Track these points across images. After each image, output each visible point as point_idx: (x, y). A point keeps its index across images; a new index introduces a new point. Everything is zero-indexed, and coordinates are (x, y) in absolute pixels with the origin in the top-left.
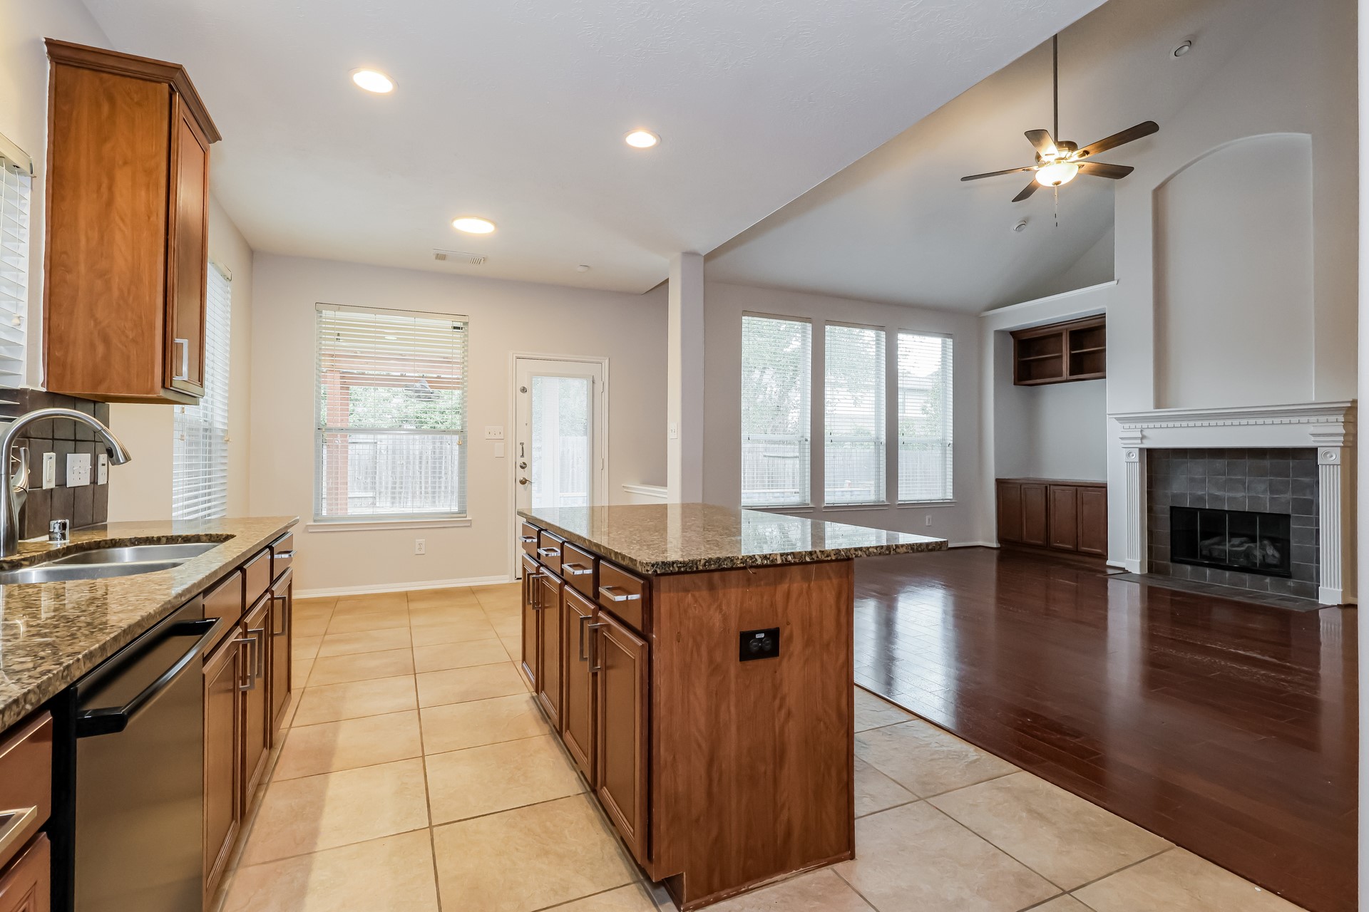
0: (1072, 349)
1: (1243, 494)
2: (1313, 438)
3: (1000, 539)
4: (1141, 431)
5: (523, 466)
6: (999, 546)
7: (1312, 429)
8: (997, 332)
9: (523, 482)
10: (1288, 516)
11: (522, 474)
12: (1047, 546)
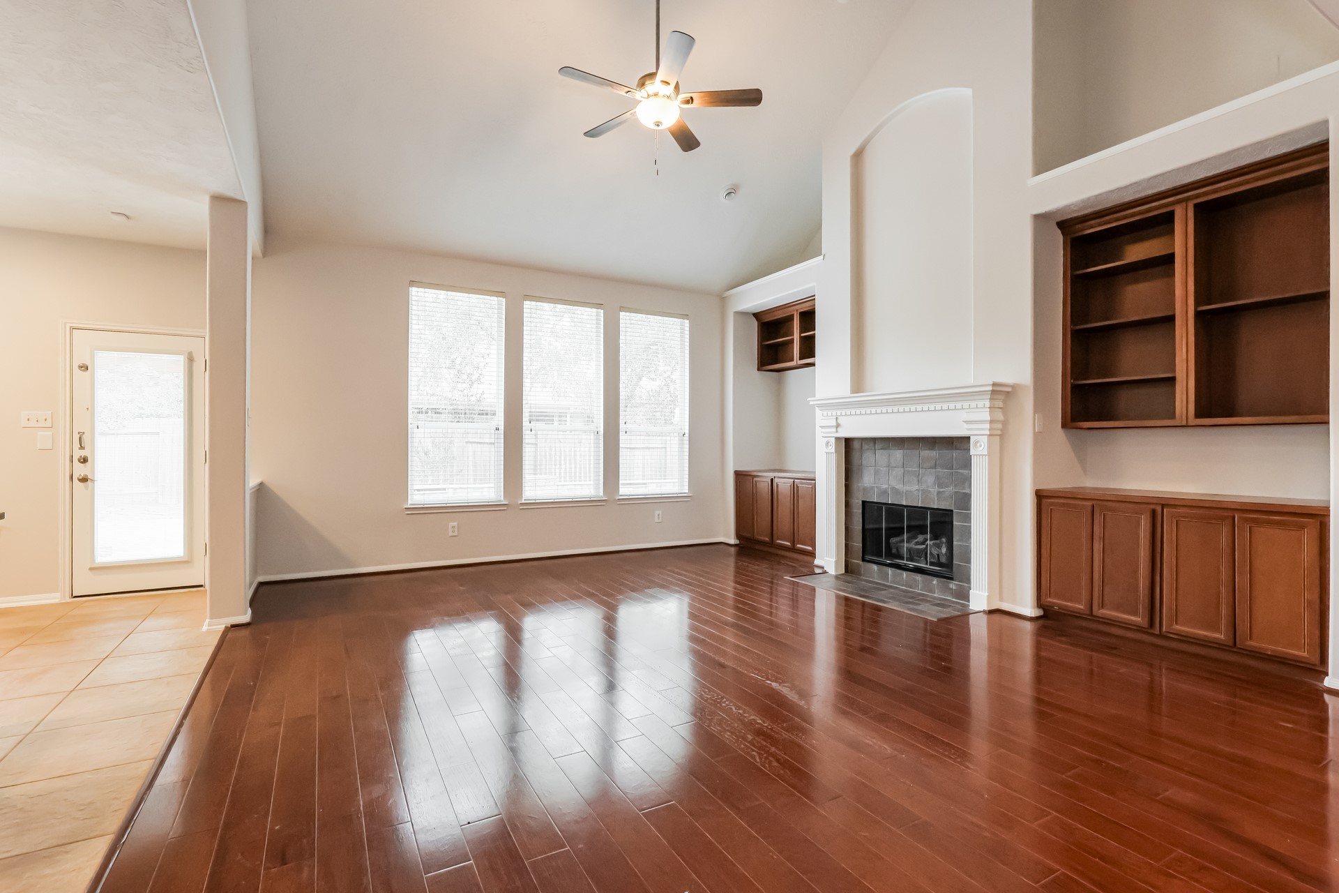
0: (801, 332)
1: (917, 487)
2: (966, 426)
3: (738, 536)
4: (837, 418)
5: (84, 460)
6: (738, 542)
7: (965, 416)
8: (737, 313)
9: (84, 480)
10: (952, 511)
11: (80, 470)
12: (772, 544)
